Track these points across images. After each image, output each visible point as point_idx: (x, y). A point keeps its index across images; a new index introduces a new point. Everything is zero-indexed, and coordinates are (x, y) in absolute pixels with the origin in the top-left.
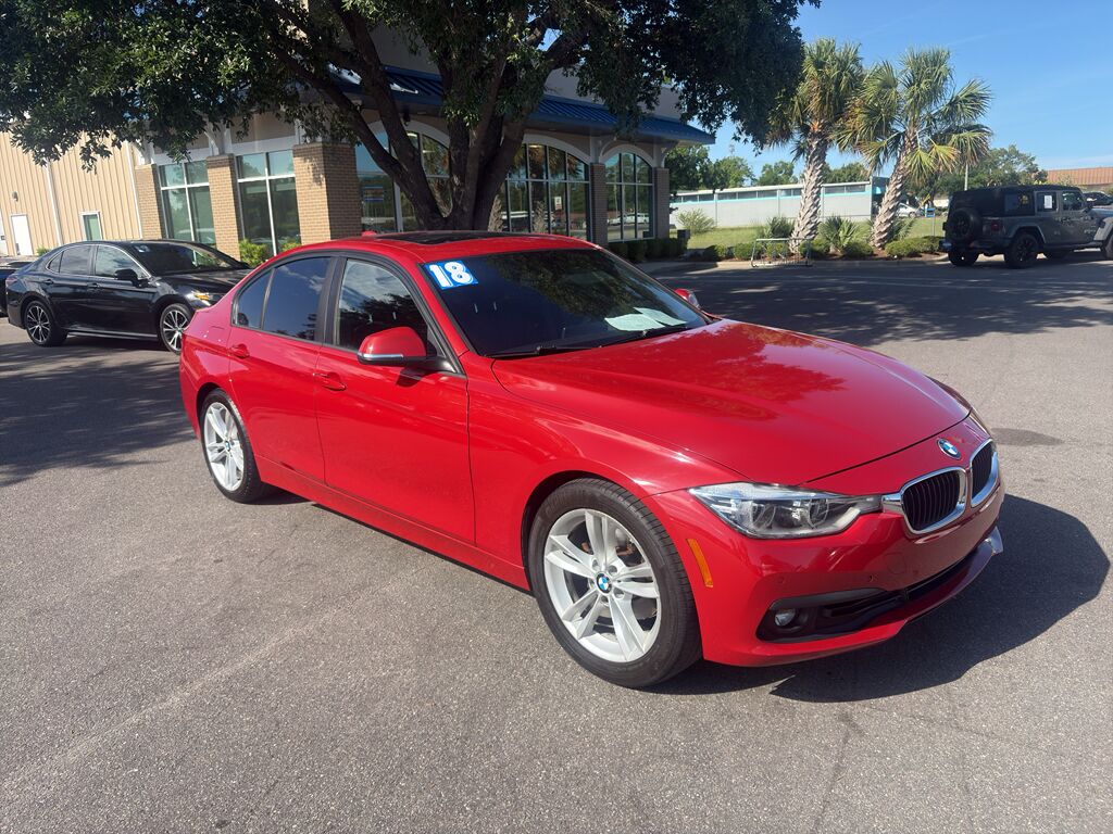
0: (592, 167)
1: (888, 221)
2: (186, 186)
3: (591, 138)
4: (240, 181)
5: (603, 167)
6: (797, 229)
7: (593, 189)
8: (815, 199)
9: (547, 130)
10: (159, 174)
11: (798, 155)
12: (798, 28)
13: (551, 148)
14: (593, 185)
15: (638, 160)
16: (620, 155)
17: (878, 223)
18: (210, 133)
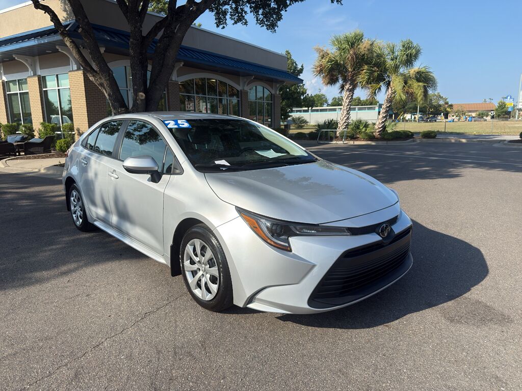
0: (241, 92)
1: (383, 122)
2: (18, 92)
3: (241, 78)
4: (44, 89)
5: (247, 93)
6: (339, 125)
7: (241, 103)
8: (348, 111)
9: (216, 71)
10: (6, 85)
11: (341, 92)
13: (221, 82)
14: (241, 98)
15: (265, 89)
16: (256, 87)
17: (378, 123)
18: (28, 64)
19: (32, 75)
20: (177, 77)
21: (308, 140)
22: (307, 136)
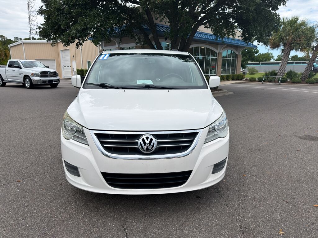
0: (218, 53)
3: (219, 46)
5: (221, 54)
6: (278, 73)
7: (218, 60)
8: (285, 65)
9: (206, 43)
12: (279, 14)
13: (206, 48)
14: (218, 57)
15: (233, 52)
16: (227, 50)
17: (304, 73)
18: (116, 41)
19: (118, 47)
21: (258, 82)
22: (257, 79)
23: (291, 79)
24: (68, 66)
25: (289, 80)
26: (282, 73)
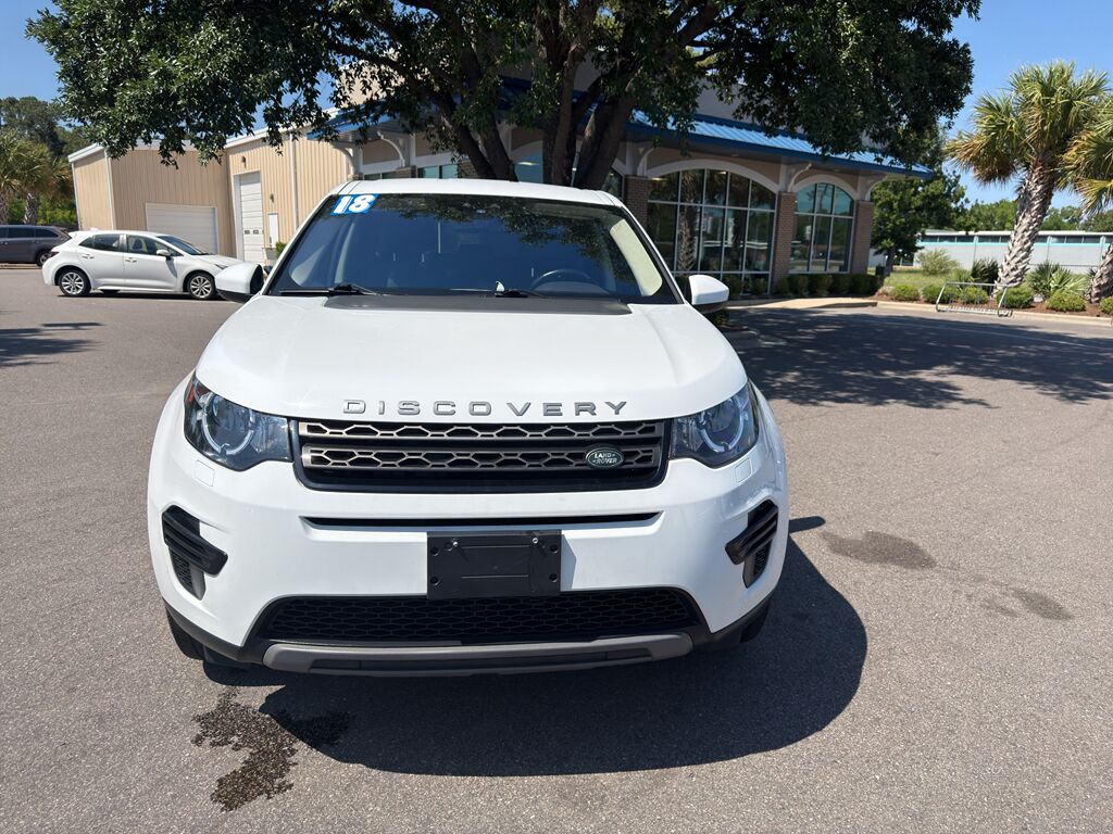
0: (780, 196)
1: (1109, 274)
5: (792, 198)
7: (778, 218)
8: (1028, 242)
9: (729, 155)
13: (732, 175)
14: (779, 209)
15: (837, 191)
16: (816, 185)
17: (1098, 274)
18: (399, 146)
19: (403, 164)
20: (648, 168)
21: (920, 303)
22: (919, 294)
23: (1047, 296)
24: (256, 232)
25: (1038, 299)
26: (1015, 273)
